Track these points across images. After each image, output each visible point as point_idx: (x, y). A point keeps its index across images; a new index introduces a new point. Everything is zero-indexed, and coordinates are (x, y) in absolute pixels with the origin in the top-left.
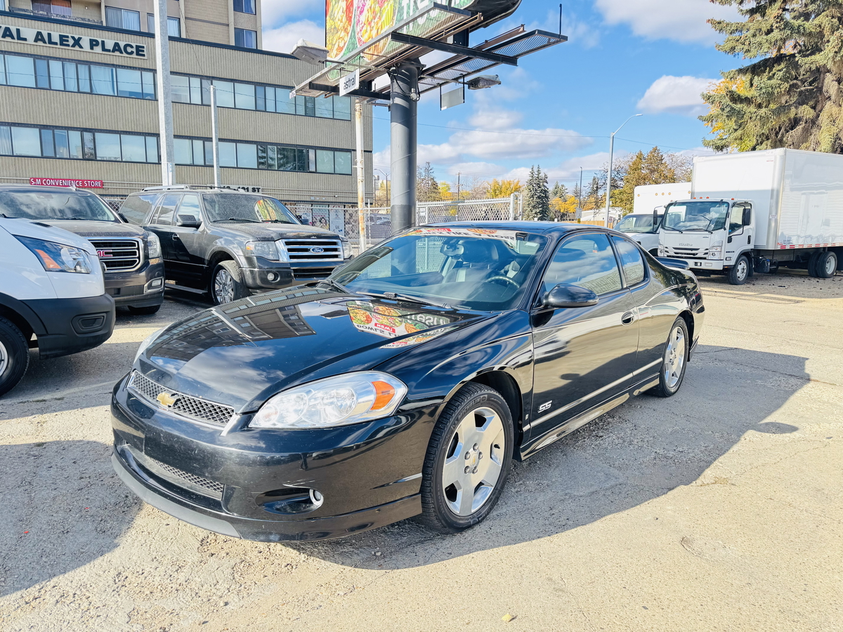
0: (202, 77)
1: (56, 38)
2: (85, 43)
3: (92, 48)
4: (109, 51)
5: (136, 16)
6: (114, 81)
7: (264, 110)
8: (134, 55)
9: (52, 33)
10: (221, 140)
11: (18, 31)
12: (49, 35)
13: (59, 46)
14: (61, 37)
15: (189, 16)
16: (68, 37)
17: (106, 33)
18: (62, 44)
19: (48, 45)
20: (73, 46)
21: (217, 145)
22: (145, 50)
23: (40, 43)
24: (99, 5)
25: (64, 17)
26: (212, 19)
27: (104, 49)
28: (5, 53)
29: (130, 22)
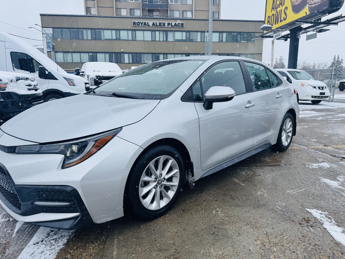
2: (166, 25)
4: (173, 26)
5: (178, 12)
6: (174, 36)
7: (222, 41)
8: (181, 27)
9: (157, 22)
11: (148, 23)
15: (196, 9)
16: (161, 23)
17: (172, 20)
18: (159, 26)
19: (156, 26)
20: (163, 26)
22: (184, 24)
24: (168, 10)
25: (157, 16)
28: (144, 30)
29: (177, 15)
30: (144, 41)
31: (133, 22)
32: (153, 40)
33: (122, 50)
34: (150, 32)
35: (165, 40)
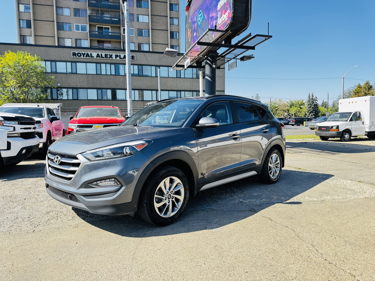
0: (156, 66)
1: (104, 56)
2: (114, 57)
3: (116, 58)
4: (122, 58)
5: (134, 44)
6: (124, 70)
7: (180, 77)
9: (102, 54)
10: (162, 90)
11: (91, 54)
12: (101, 54)
13: (104, 58)
14: (105, 55)
15: (153, 42)
16: (108, 55)
17: (121, 52)
18: (105, 58)
19: (101, 58)
20: (109, 58)
21: (160, 92)
22: (135, 57)
23: (98, 58)
24: (120, 42)
25: (108, 47)
26: (161, 43)
27: (120, 58)
28: (86, 62)
30: (87, 74)
31: (73, 53)
32: (97, 73)
33: (59, 85)
34: (95, 64)
35: (113, 73)
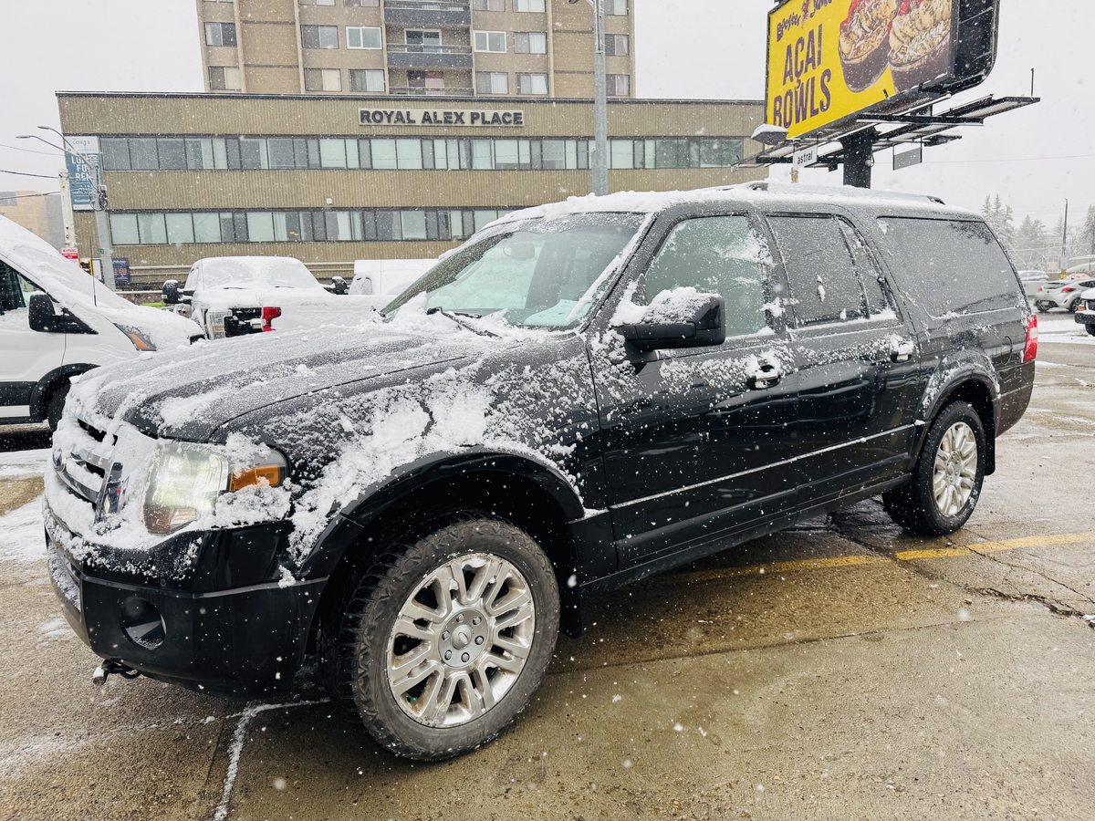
0: (578, 139)
1: (441, 117)
2: (467, 119)
3: (472, 122)
5: (505, 77)
6: (493, 154)
7: (642, 167)
8: (512, 124)
9: (437, 111)
11: (408, 113)
12: (435, 113)
13: (443, 124)
14: (445, 114)
15: (559, 69)
16: (451, 113)
17: (486, 105)
18: (446, 122)
19: (434, 124)
20: (456, 123)
22: (522, 116)
23: (427, 124)
24: (470, 72)
25: (438, 90)
26: (580, 69)
27: (484, 121)
28: (395, 137)
29: (499, 86)
30: (397, 169)
31: (362, 113)
32: (425, 167)
33: (329, 201)
34: (417, 142)
35: (464, 165)
